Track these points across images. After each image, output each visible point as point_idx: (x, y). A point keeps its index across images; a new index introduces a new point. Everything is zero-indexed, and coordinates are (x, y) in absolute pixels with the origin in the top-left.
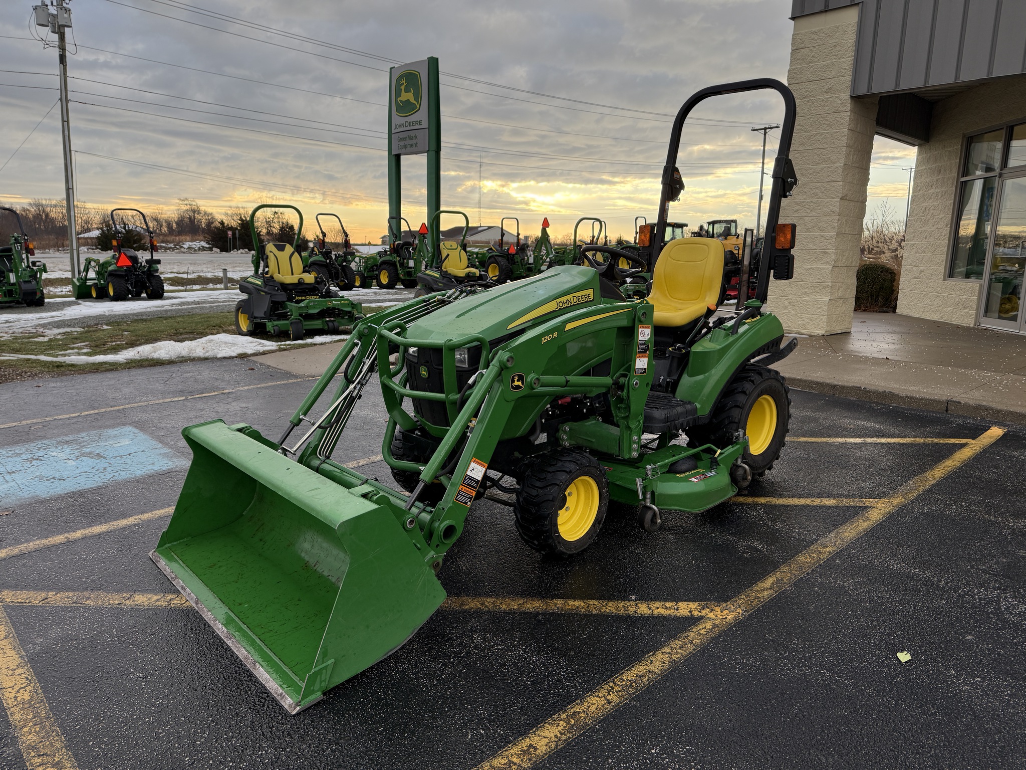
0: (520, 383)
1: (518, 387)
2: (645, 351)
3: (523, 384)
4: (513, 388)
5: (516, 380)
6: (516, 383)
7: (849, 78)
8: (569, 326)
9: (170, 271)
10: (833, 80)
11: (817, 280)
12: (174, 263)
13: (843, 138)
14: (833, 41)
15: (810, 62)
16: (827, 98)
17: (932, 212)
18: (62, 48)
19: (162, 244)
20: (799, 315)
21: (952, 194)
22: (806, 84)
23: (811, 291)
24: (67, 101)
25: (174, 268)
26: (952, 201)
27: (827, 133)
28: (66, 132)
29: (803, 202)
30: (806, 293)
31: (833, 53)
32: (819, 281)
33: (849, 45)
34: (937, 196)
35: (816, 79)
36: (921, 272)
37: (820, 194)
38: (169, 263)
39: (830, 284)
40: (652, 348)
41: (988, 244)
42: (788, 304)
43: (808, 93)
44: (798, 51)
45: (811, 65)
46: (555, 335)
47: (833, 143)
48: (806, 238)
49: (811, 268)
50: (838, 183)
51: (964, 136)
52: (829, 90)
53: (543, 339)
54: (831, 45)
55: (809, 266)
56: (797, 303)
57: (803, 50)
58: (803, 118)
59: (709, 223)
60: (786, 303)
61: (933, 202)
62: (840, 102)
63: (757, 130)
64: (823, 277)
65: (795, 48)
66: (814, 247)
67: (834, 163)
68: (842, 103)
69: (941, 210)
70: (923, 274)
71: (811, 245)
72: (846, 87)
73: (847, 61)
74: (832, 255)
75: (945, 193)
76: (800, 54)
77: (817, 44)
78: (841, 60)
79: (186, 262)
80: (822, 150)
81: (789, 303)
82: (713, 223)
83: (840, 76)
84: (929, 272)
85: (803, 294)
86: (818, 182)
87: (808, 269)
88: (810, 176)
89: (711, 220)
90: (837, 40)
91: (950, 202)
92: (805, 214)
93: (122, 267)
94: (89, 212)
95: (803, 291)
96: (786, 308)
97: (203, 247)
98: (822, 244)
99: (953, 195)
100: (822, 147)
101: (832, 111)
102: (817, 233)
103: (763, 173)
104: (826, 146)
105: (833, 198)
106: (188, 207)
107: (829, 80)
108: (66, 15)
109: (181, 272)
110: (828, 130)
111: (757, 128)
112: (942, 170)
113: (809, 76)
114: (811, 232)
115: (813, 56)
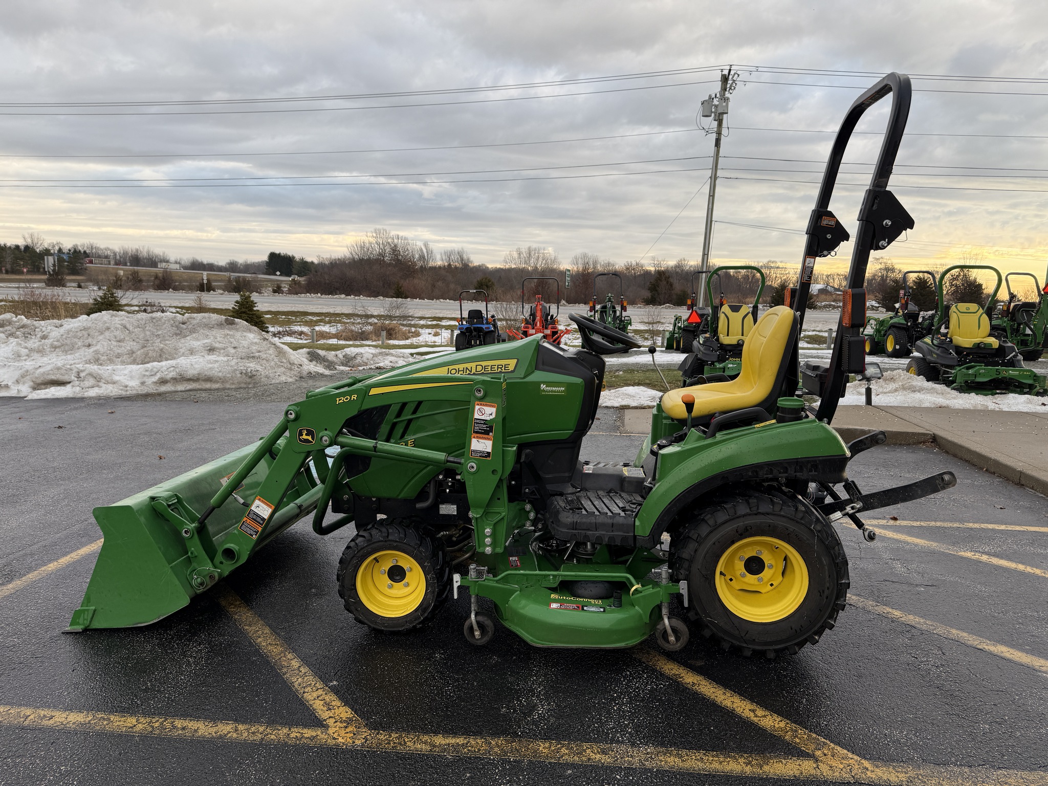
0: (310, 438)
1: (307, 441)
2: (486, 432)
3: (313, 438)
4: (300, 440)
5: (304, 434)
6: (304, 437)
8: (374, 391)
9: (813, 329)
12: (820, 321)
18: (719, 133)
19: (832, 303)
24: (716, 178)
25: (818, 326)
28: (711, 205)
38: (815, 322)
40: (497, 428)
46: (354, 397)
53: (338, 399)
79: (832, 321)
93: (692, 323)
94: (789, 273)
97: (872, 306)
106: (882, 266)
108: (724, 104)
109: (823, 330)
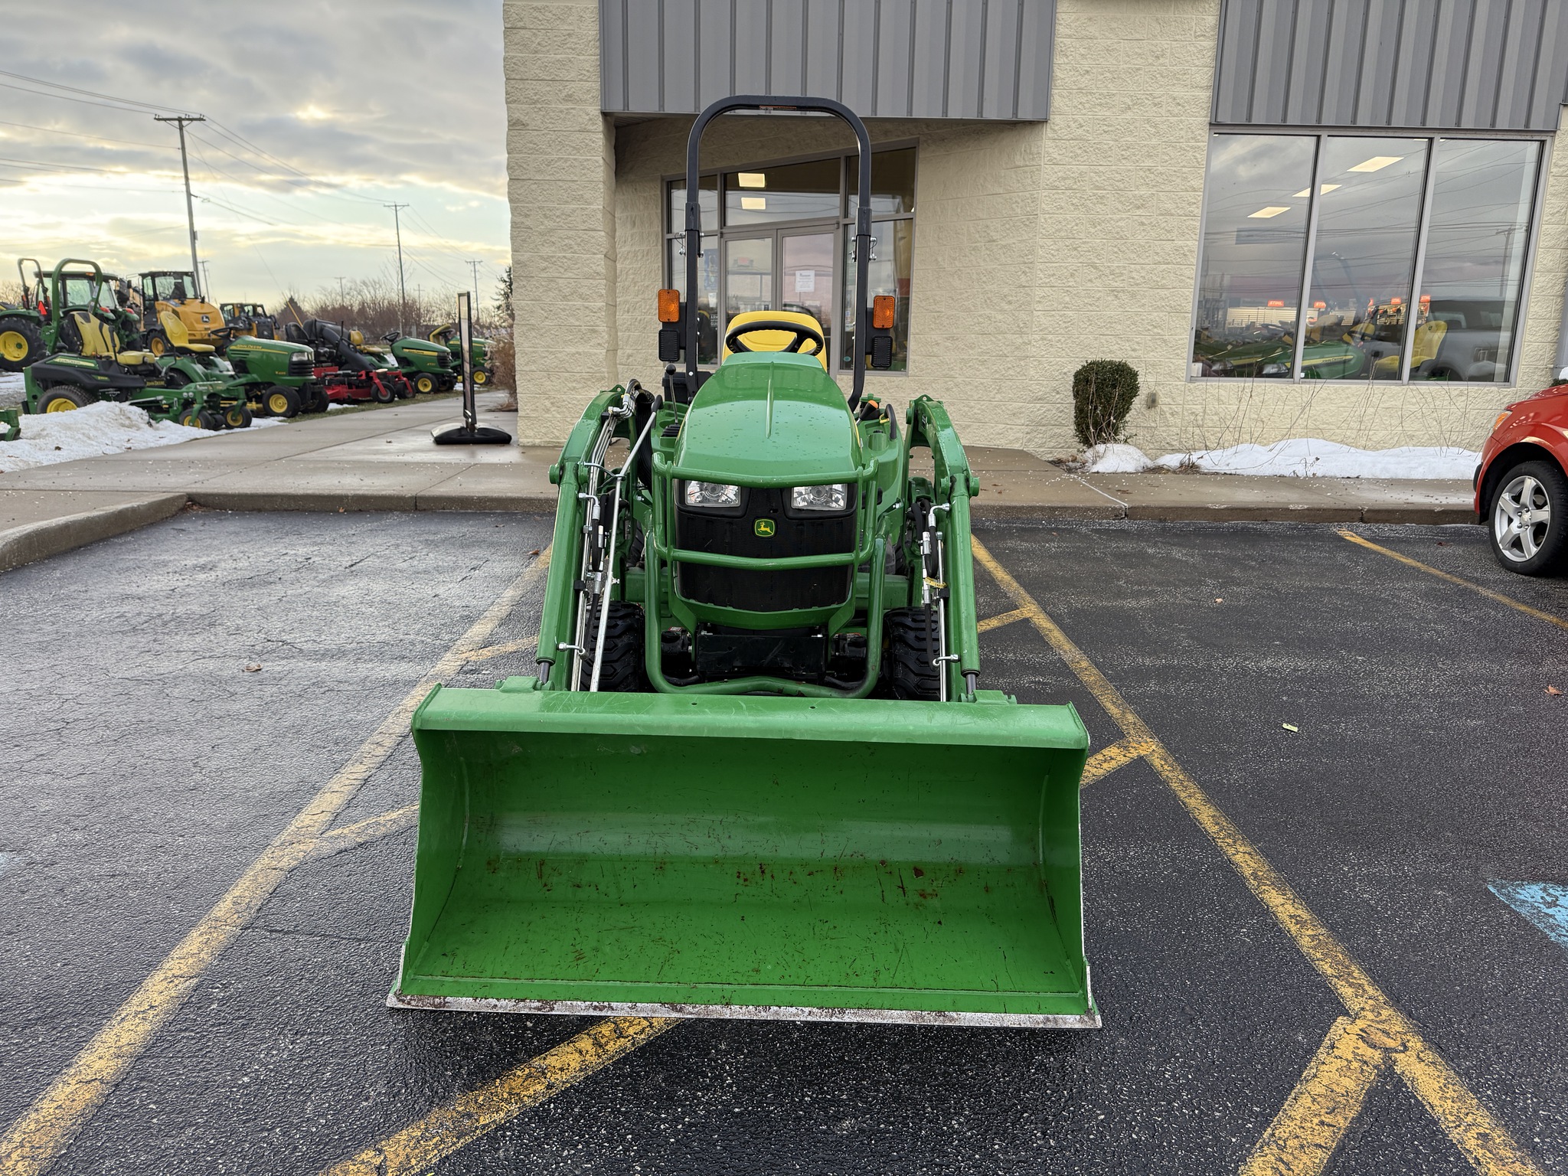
7: (597, 86)
10: (573, 84)
11: (588, 370)
13: (598, 170)
14: (566, 28)
15: (536, 52)
16: (567, 109)
17: (632, 277)
20: (568, 420)
21: (657, 255)
22: (534, 82)
23: (581, 385)
26: (660, 264)
27: (575, 159)
29: (552, 257)
30: (574, 388)
31: (568, 45)
32: (591, 370)
33: (590, 38)
34: (635, 255)
35: (547, 78)
36: (629, 356)
37: (576, 247)
39: (606, 375)
41: (719, 320)
42: (550, 405)
43: (538, 96)
44: (515, 31)
45: (539, 56)
47: (584, 174)
48: (564, 310)
49: (577, 353)
50: (600, 233)
51: (662, 180)
52: (569, 98)
54: (565, 33)
55: (573, 350)
56: (563, 404)
57: (523, 32)
58: (536, 133)
59: (144, 276)
60: (547, 403)
61: (630, 263)
62: (587, 118)
63: (165, 120)
64: (596, 366)
65: (509, 26)
66: (577, 323)
67: (589, 204)
68: (590, 119)
69: (645, 275)
70: (631, 359)
71: (572, 320)
72: (593, 97)
73: (589, 60)
74: (604, 334)
75: (647, 253)
76: (518, 36)
77: (542, 27)
78: (582, 58)
80: (570, 184)
81: (552, 403)
82: (153, 275)
83: (581, 80)
84: (640, 356)
85: (570, 389)
86: (570, 229)
87: (573, 355)
88: (558, 220)
89: (146, 271)
90: (571, 27)
91: (656, 265)
92: (557, 275)
95: (570, 385)
96: (548, 411)
98: (588, 318)
99: (660, 256)
100: (569, 179)
101: (577, 128)
102: (579, 303)
103: (189, 195)
104: (576, 178)
105: (595, 254)
107: (568, 83)
110: (575, 155)
111: (165, 117)
112: (638, 222)
113: (537, 71)
114: (569, 300)
115: (539, 44)
